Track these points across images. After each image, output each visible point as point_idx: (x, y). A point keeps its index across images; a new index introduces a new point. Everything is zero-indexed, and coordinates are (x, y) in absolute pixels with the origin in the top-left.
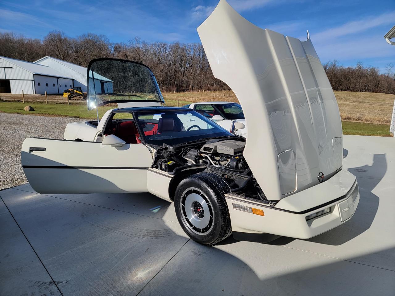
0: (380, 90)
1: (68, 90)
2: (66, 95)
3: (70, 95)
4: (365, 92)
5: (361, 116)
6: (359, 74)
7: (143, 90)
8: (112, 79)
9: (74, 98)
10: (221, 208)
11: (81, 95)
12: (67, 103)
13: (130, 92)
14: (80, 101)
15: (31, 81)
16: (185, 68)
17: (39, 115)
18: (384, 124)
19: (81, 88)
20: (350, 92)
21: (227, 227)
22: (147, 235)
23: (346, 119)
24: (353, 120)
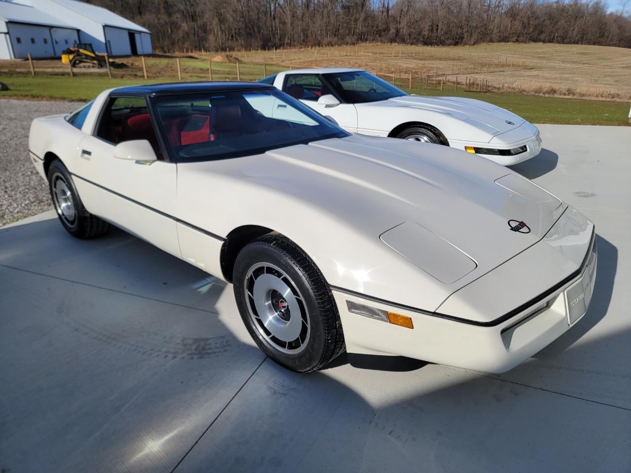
0: (606, 41)
1: (68, 49)
2: (65, 59)
3: (73, 58)
4: (581, 44)
5: (573, 87)
6: (574, 11)
7: (204, 46)
8: (148, 27)
9: (82, 64)
10: (324, 307)
11: (93, 59)
12: (68, 74)
13: (181, 50)
14: (92, 70)
15: (3, 35)
16: (275, 5)
17: (16, 97)
18: (608, 100)
19: (93, 46)
20: (558, 45)
21: (336, 342)
22: (184, 352)
23: (549, 93)
24: (561, 94)
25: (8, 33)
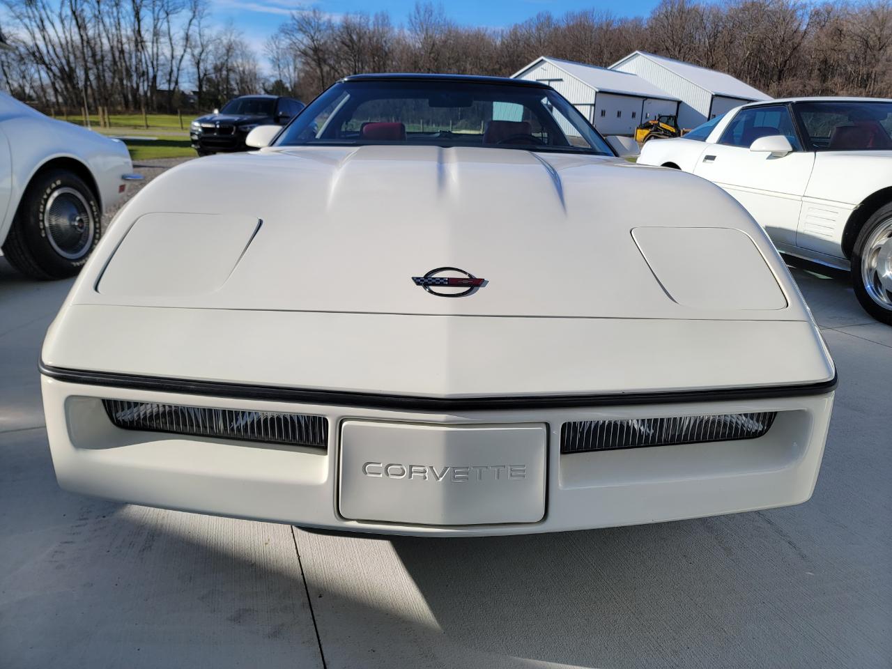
1: (648, 122)
3: (649, 134)
15: (589, 107)
25: (594, 105)
